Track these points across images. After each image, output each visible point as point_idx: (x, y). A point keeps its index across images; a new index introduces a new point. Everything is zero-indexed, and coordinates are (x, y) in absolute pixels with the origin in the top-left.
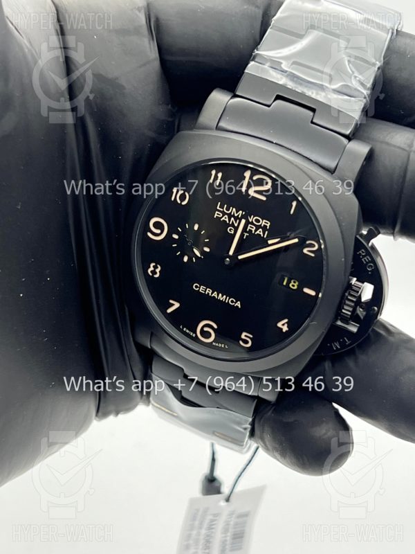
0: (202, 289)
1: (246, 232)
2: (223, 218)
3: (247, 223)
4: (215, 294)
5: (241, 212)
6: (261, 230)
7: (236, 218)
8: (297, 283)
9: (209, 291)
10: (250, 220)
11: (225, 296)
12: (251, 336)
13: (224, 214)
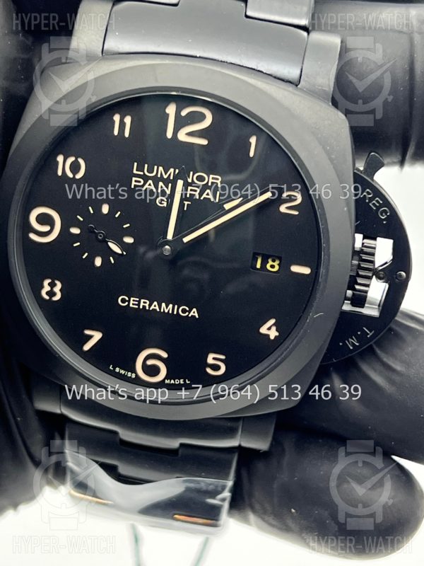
0: (133, 302)
1: (187, 199)
2: (146, 186)
3: (186, 185)
4: (155, 306)
5: (172, 170)
6: (208, 191)
7: (166, 182)
8: (277, 262)
9: (144, 303)
10: (190, 180)
11: (171, 306)
12: (223, 357)
13: (146, 179)
